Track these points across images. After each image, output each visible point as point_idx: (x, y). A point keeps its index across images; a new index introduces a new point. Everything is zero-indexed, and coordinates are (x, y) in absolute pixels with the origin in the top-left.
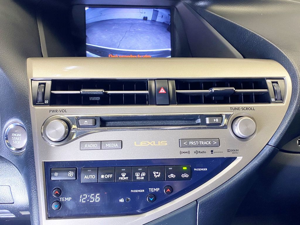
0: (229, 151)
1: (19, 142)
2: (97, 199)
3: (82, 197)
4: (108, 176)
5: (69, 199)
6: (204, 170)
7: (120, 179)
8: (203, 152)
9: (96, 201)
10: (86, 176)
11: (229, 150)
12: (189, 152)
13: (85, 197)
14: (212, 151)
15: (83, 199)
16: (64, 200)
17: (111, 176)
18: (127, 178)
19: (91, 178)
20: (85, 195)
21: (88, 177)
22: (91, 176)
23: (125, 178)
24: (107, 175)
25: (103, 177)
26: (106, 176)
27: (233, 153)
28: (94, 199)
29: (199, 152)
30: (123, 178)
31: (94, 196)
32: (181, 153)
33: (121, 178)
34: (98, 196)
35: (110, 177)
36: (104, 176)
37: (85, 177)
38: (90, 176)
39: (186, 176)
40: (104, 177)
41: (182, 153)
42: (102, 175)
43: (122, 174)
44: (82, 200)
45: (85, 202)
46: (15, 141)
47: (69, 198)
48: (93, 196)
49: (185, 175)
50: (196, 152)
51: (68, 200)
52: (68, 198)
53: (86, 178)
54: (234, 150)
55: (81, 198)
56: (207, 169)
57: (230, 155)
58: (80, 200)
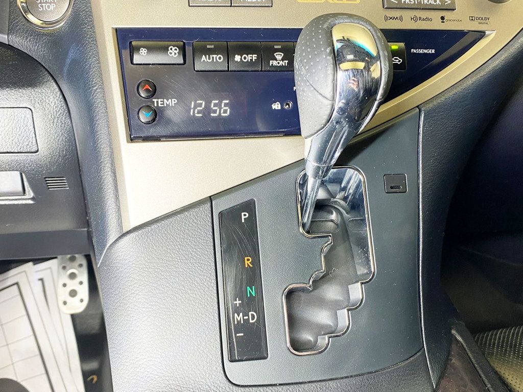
0: (472, 20)
1: (52, 7)
2: (225, 112)
3: (194, 106)
4: (249, 57)
5: (172, 102)
6: (430, 52)
7: (272, 64)
8: (427, 19)
9: (223, 115)
10: (204, 56)
11: (472, 17)
12: (401, 19)
13: (201, 107)
14: (443, 18)
15: (196, 110)
16: (161, 104)
17: (254, 58)
18: (287, 62)
19: (215, 61)
20: (201, 102)
21: (209, 59)
22: (215, 56)
23: (281, 63)
24: (246, 56)
25: (239, 60)
26: (245, 58)
27: (480, 23)
28: (218, 110)
29: (420, 18)
30: (279, 63)
31: (219, 105)
32: (386, 18)
33: (275, 63)
34: (226, 105)
35: (251, 60)
36: (239, 57)
37: (203, 59)
38: (213, 58)
39: (397, 61)
40: (241, 59)
41: (389, 18)
42: (236, 56)
43: (275, 54)
44: (196, 112)
45: (201, 115)
46: (44, 5)
47: (173, 100)
48: (215, 105)
49: (395, 59)
50: (415, 19)
51: (171, 105)
52: (170, 100)
53: (204, 61)
54: (482, 19)
55: (192, 107)
56: (435, 51)
57: (475, 26)
58: (192, 110)
